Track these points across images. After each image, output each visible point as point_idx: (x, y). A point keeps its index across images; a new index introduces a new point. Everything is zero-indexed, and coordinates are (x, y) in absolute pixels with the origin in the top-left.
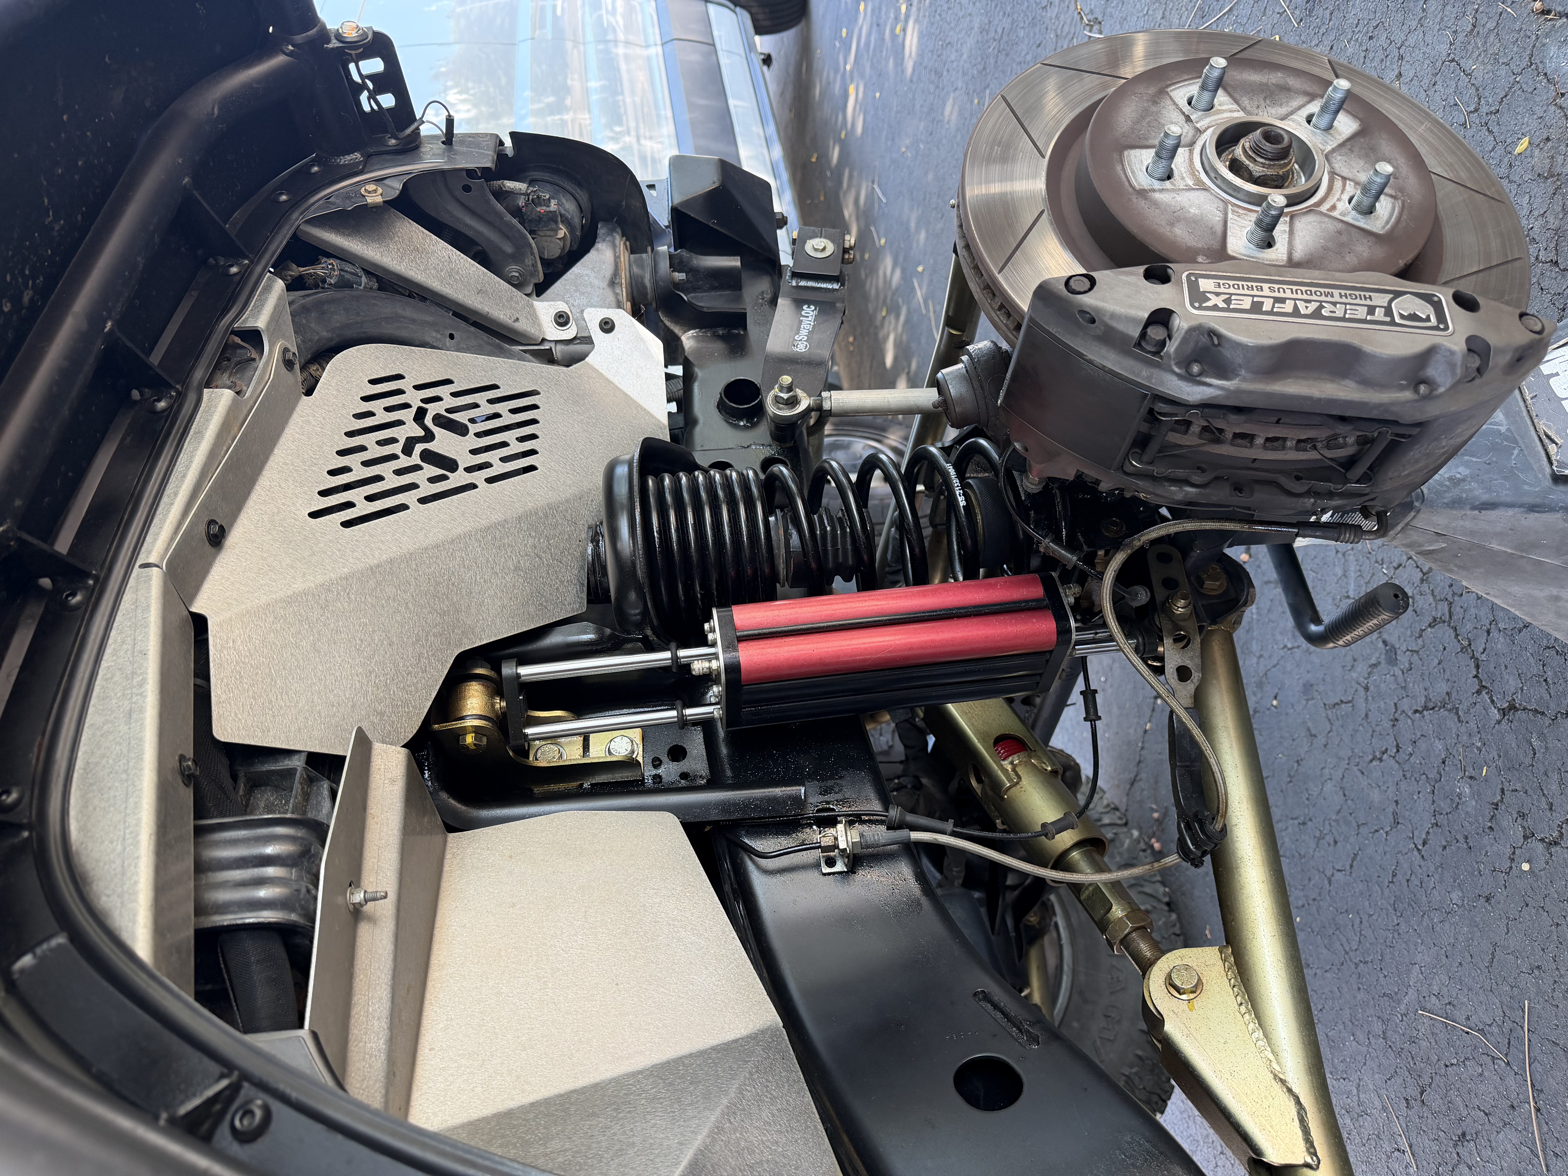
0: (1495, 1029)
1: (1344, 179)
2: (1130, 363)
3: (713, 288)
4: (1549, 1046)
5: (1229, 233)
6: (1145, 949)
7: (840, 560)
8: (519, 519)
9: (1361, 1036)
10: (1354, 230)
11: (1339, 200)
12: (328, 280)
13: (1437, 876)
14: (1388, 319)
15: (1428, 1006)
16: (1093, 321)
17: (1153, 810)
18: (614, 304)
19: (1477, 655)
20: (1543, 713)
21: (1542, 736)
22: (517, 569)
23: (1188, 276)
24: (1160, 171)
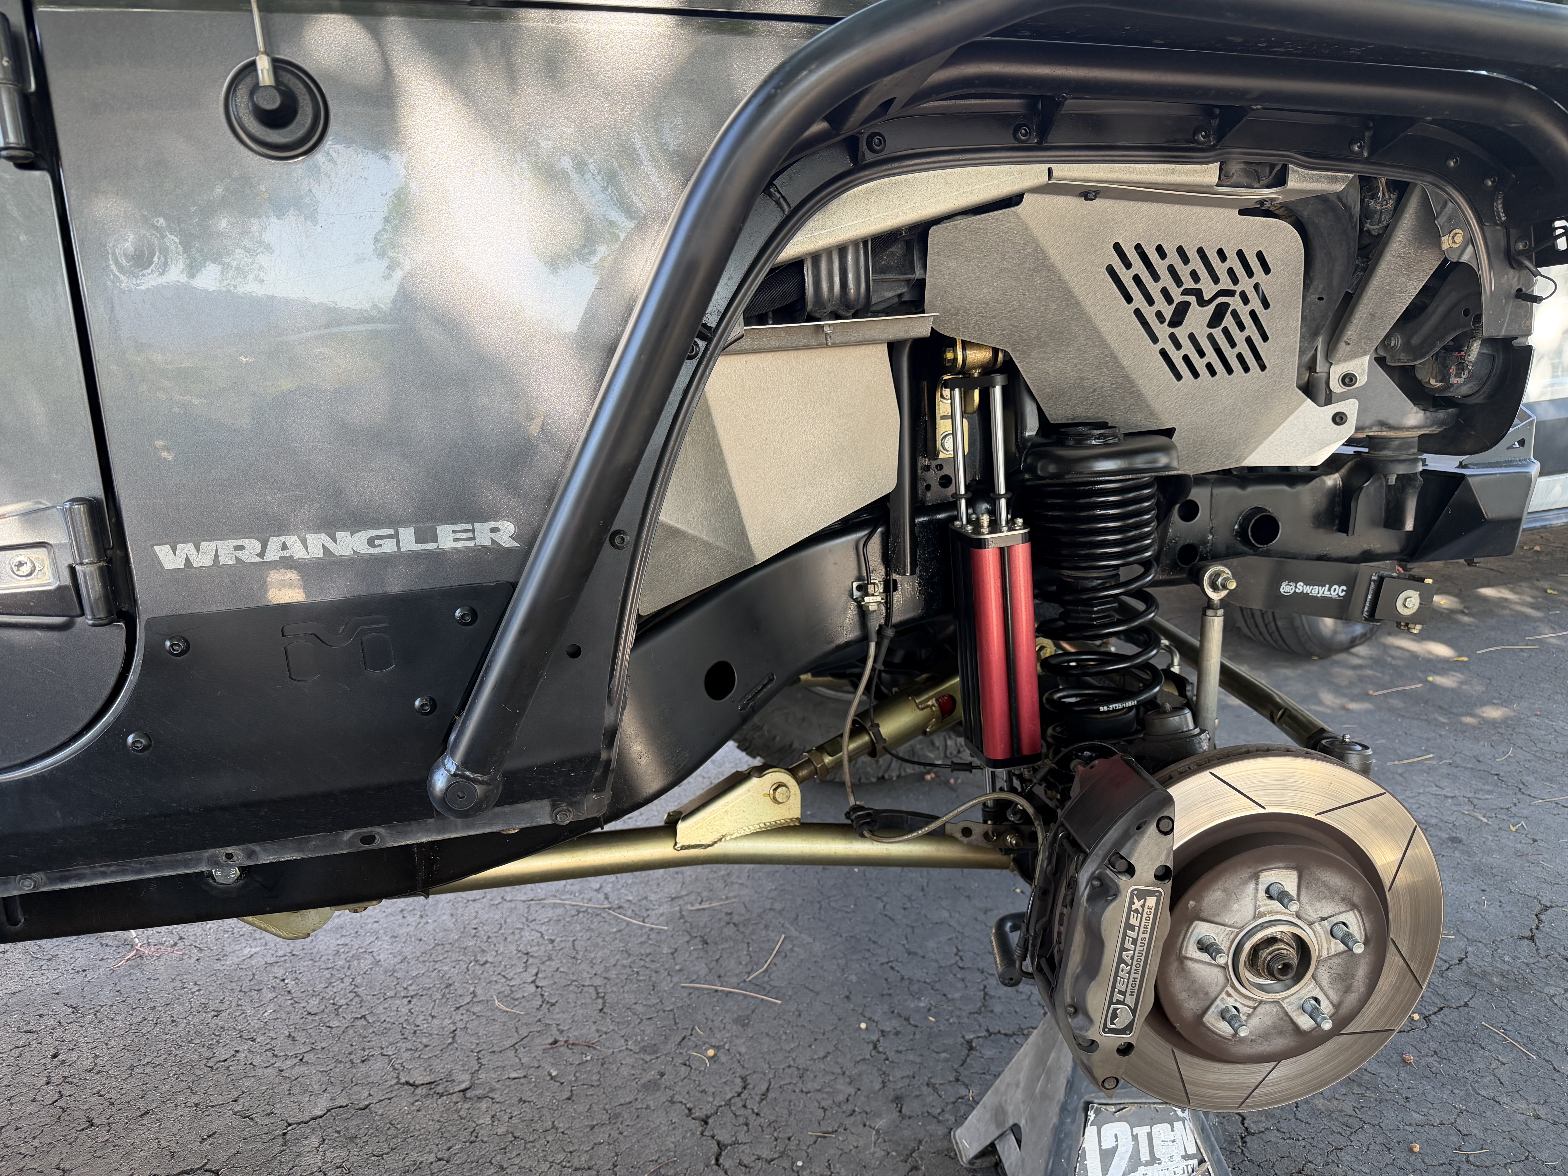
0: (766, 979)
1: (1255, 1008)
2: (1108, 846)
3: (1388, 503)
4: (753, 1007)
5: (1213, 925)
6: (803, 773)
7: (1073, 614)
8: (1127, 377)
9: (774, 894)
10: (1208, 1003)
11: (1236, 1000)
12: (1373, 201)
13: (868, 969)
14: (1114, 1001)
15: (786, 942)
16: (1138, 828)
17: (956, 780)
18: (1361, 424)
19: (1015, 1037)
20: (962, 1065)
21: (946, 1060)
22: (1082, 379)
23: (1159, 892)
24: (1274, 891)
